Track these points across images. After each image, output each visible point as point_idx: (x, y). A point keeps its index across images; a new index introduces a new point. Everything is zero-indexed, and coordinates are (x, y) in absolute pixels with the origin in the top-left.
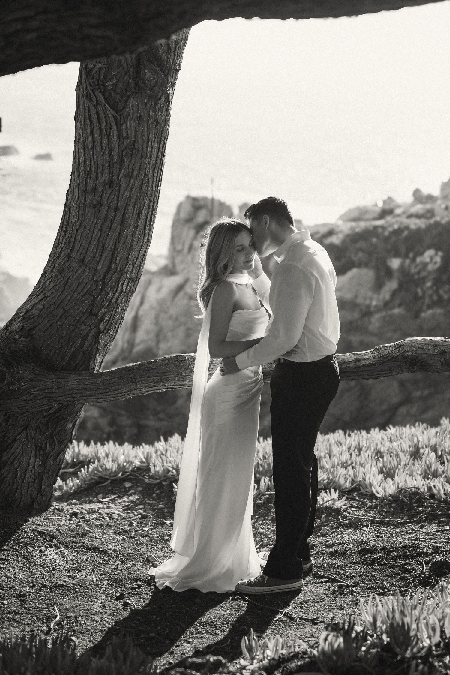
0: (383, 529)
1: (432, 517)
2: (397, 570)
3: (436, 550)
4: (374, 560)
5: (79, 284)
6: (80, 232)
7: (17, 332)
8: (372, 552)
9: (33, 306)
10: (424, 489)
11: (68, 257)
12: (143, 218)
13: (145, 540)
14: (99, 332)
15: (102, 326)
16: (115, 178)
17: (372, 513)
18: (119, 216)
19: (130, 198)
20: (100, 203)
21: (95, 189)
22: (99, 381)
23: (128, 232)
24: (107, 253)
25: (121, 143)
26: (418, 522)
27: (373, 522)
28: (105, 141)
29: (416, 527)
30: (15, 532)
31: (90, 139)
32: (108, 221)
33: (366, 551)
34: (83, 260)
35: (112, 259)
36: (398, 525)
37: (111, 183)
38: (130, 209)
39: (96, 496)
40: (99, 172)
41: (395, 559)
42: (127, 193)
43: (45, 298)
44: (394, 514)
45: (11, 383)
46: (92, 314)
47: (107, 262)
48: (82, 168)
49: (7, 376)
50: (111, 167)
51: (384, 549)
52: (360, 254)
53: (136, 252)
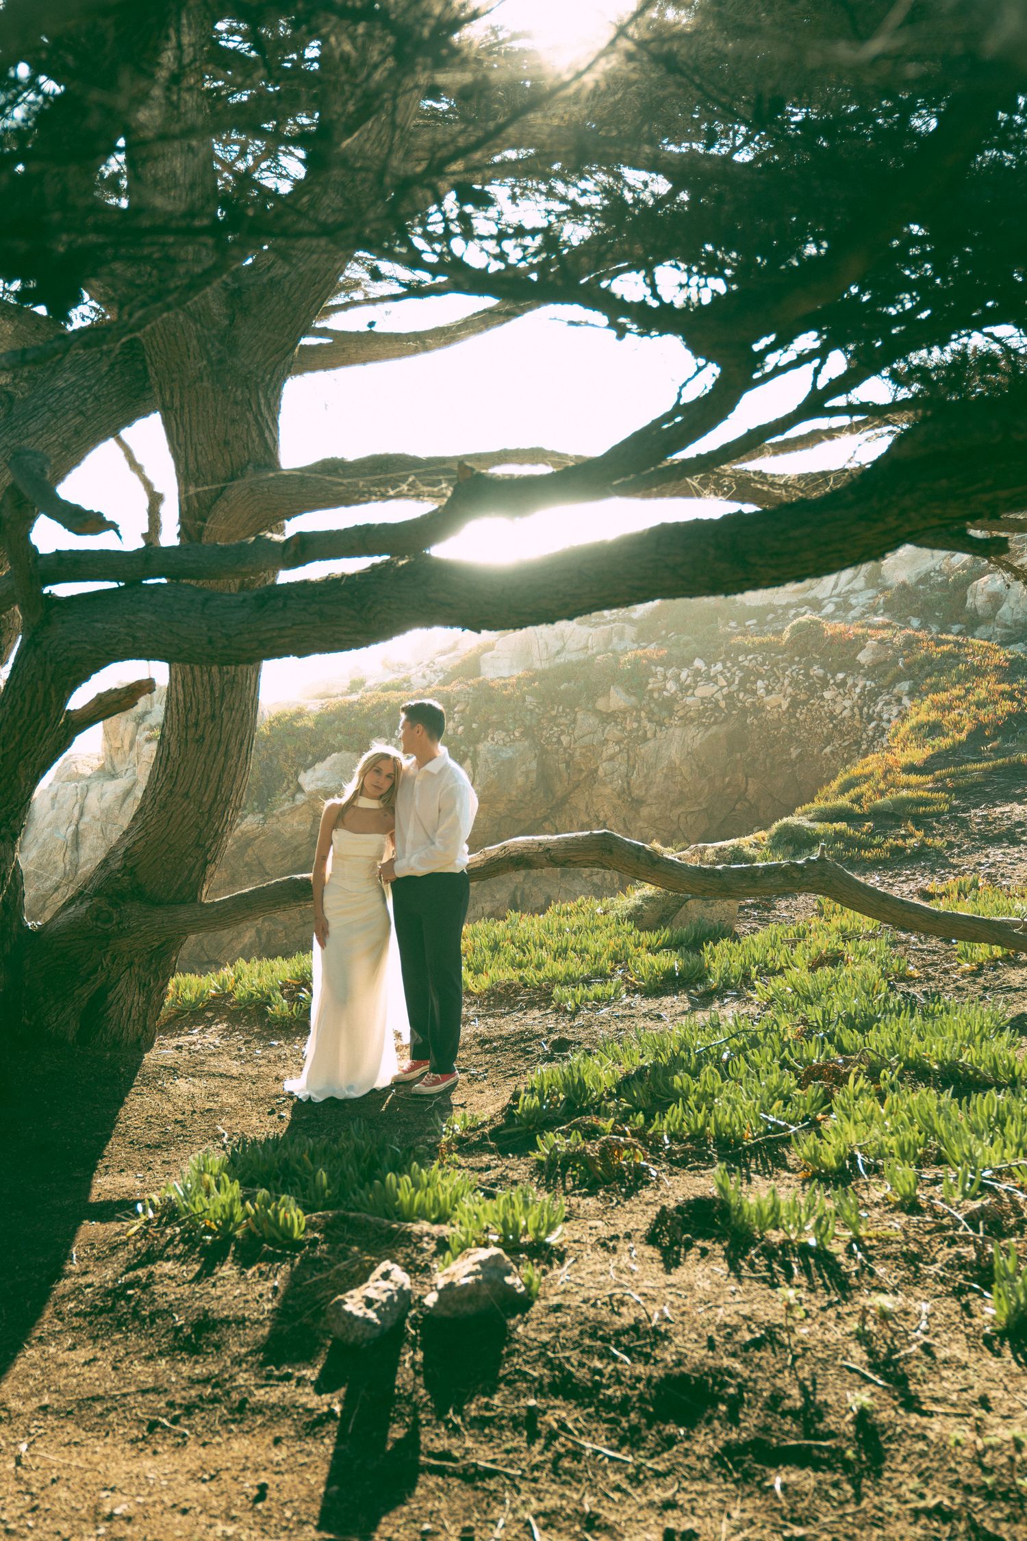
0: (490, 1021)
1: (531, 1004)
2: (519, 1053)
3: (550, 1031)
4: (495, 1048)
5: (184, 818)
6: (182, 766)
7: (119, 871)
8: (491, 1042)
9: (134, 843)
10: (516, 980)
11: (171, 792)
12: (245, 747)
13: (261, 1062)
14: (206, 863)
15: (209, 857)
16: (217, 712)
17: (474, 1008)
18: (223, 748)
19: (233, 729)
20: (202, 737)
21: (196, 724)
22: (213, 910)
23: (232, 762)
24: (213, 785)
25: (222, 679)
26: (521, 1010)
27: (478, 1016)
28: (206, 677)
29: (520, 1015)
30: (137, 1070)
31: (190, 676)
32: (212, 754)
33: (483, 1042)
34: (187, 793)
35: (218, 790)
36: (502, 1016)
37: (213, 717)
38: (233, 740)
39: (181, 1028)
40: (201, 707)
41: (514, 1044)
42: (230, 725)
43: (148, 834)
44: (494, 1007)
45: (121, 922)
46: (199, 846)
47: (213, 794)
48: (182, 705)
49: (115, 916)
50: (213, 700)
51: (501, 1037)
52: (340, 737)
53: (239, 780)
